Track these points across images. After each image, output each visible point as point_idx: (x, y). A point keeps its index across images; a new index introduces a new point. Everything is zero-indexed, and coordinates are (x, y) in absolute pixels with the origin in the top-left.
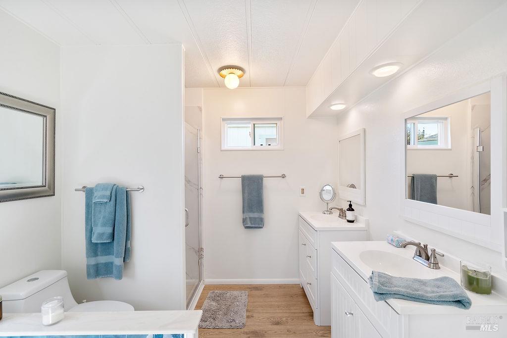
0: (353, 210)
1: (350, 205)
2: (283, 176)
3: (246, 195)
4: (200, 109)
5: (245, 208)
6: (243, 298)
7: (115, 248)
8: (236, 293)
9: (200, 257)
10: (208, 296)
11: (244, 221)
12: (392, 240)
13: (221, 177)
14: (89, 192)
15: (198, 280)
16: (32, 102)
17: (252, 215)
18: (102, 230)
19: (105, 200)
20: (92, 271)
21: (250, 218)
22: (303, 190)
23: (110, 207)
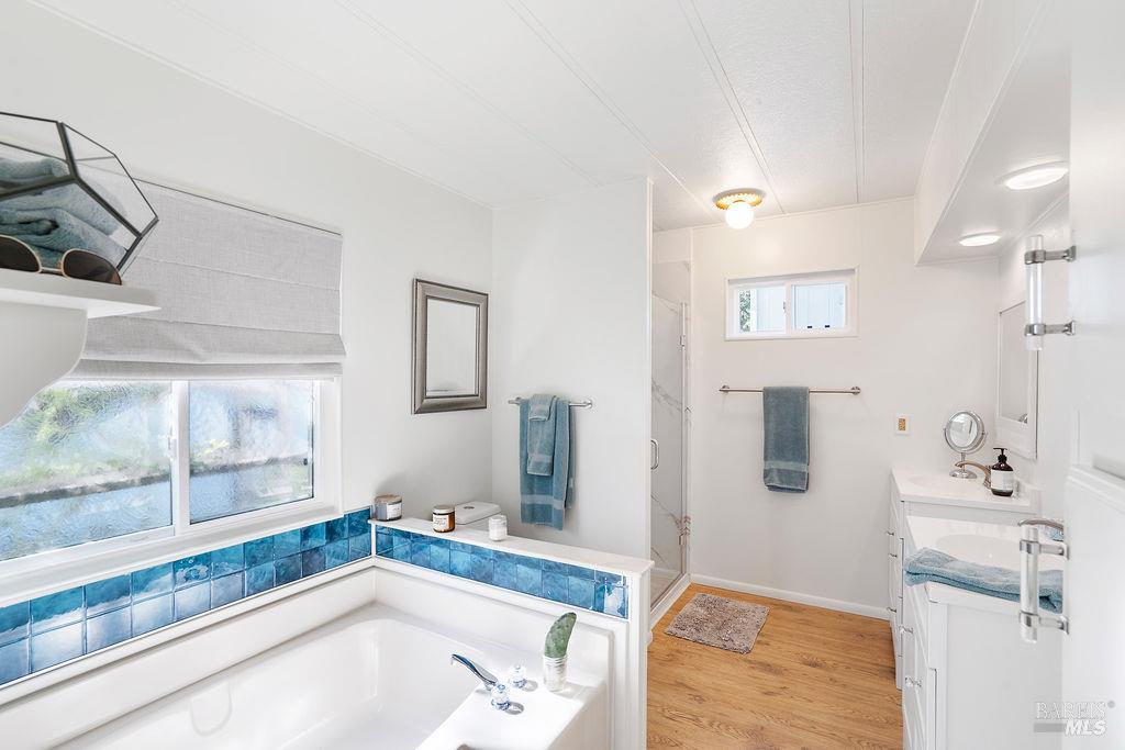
0: (1008, 469)
1: (1002, 459)
2: (856, 391)
3: (772, 425)
4: (687, 266)
5: (770, 451)
6: (757, 615)
7: (554, 485)
8: (744, 605)
9: (684, 533)
10: (695, 598)
11: (766, 474)
13: (725, 390)
14: (524, 406)
15: (679, 572)
16: (467, 291)
17: (783, 465)
18: (539, 458)
19: (544, 418)
20: (527, 512)
21: (779, 470)
22: (902, 424)
23: (548, 428)
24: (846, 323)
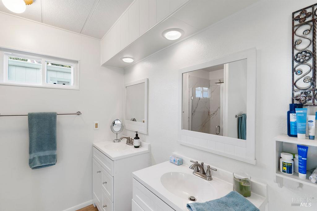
0: (139, 138)
1: (137, 135)
2: (79, 113)
5: (33, 148)
11: (31, 161)
12: (174, 161)
17: (42, 154)
21: (39, 157)
22: (97, 125)
24: (74, 84)
